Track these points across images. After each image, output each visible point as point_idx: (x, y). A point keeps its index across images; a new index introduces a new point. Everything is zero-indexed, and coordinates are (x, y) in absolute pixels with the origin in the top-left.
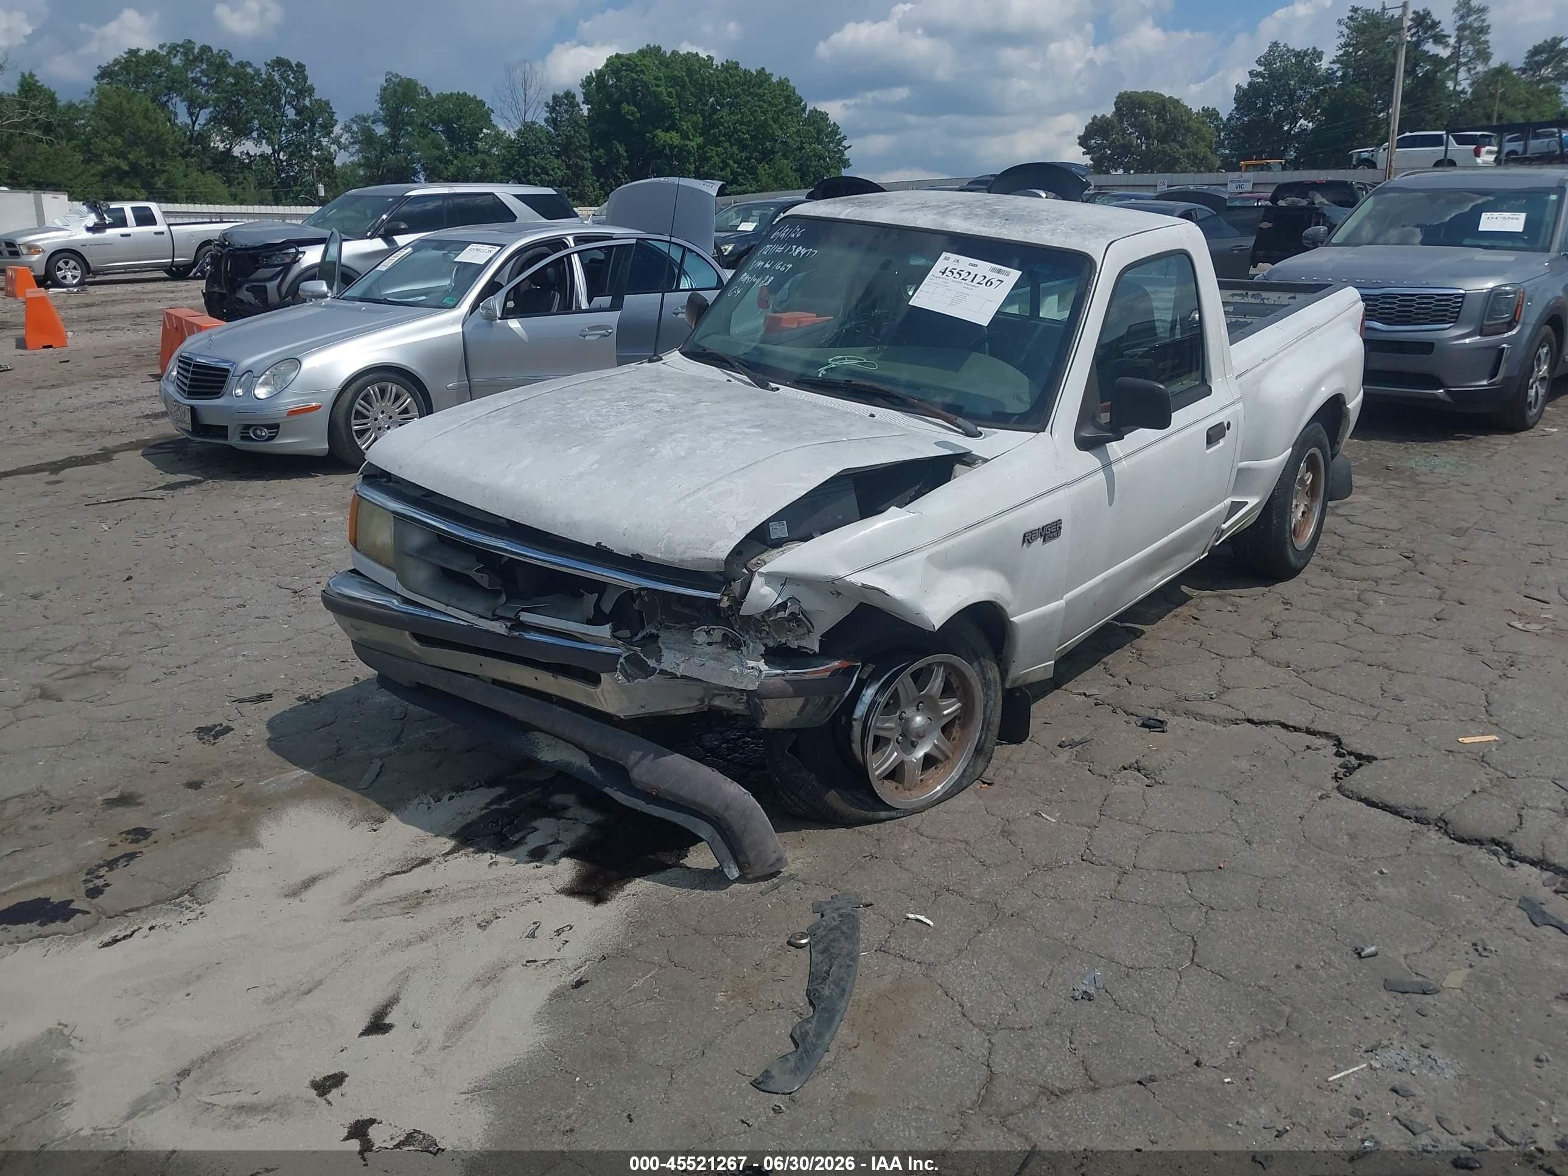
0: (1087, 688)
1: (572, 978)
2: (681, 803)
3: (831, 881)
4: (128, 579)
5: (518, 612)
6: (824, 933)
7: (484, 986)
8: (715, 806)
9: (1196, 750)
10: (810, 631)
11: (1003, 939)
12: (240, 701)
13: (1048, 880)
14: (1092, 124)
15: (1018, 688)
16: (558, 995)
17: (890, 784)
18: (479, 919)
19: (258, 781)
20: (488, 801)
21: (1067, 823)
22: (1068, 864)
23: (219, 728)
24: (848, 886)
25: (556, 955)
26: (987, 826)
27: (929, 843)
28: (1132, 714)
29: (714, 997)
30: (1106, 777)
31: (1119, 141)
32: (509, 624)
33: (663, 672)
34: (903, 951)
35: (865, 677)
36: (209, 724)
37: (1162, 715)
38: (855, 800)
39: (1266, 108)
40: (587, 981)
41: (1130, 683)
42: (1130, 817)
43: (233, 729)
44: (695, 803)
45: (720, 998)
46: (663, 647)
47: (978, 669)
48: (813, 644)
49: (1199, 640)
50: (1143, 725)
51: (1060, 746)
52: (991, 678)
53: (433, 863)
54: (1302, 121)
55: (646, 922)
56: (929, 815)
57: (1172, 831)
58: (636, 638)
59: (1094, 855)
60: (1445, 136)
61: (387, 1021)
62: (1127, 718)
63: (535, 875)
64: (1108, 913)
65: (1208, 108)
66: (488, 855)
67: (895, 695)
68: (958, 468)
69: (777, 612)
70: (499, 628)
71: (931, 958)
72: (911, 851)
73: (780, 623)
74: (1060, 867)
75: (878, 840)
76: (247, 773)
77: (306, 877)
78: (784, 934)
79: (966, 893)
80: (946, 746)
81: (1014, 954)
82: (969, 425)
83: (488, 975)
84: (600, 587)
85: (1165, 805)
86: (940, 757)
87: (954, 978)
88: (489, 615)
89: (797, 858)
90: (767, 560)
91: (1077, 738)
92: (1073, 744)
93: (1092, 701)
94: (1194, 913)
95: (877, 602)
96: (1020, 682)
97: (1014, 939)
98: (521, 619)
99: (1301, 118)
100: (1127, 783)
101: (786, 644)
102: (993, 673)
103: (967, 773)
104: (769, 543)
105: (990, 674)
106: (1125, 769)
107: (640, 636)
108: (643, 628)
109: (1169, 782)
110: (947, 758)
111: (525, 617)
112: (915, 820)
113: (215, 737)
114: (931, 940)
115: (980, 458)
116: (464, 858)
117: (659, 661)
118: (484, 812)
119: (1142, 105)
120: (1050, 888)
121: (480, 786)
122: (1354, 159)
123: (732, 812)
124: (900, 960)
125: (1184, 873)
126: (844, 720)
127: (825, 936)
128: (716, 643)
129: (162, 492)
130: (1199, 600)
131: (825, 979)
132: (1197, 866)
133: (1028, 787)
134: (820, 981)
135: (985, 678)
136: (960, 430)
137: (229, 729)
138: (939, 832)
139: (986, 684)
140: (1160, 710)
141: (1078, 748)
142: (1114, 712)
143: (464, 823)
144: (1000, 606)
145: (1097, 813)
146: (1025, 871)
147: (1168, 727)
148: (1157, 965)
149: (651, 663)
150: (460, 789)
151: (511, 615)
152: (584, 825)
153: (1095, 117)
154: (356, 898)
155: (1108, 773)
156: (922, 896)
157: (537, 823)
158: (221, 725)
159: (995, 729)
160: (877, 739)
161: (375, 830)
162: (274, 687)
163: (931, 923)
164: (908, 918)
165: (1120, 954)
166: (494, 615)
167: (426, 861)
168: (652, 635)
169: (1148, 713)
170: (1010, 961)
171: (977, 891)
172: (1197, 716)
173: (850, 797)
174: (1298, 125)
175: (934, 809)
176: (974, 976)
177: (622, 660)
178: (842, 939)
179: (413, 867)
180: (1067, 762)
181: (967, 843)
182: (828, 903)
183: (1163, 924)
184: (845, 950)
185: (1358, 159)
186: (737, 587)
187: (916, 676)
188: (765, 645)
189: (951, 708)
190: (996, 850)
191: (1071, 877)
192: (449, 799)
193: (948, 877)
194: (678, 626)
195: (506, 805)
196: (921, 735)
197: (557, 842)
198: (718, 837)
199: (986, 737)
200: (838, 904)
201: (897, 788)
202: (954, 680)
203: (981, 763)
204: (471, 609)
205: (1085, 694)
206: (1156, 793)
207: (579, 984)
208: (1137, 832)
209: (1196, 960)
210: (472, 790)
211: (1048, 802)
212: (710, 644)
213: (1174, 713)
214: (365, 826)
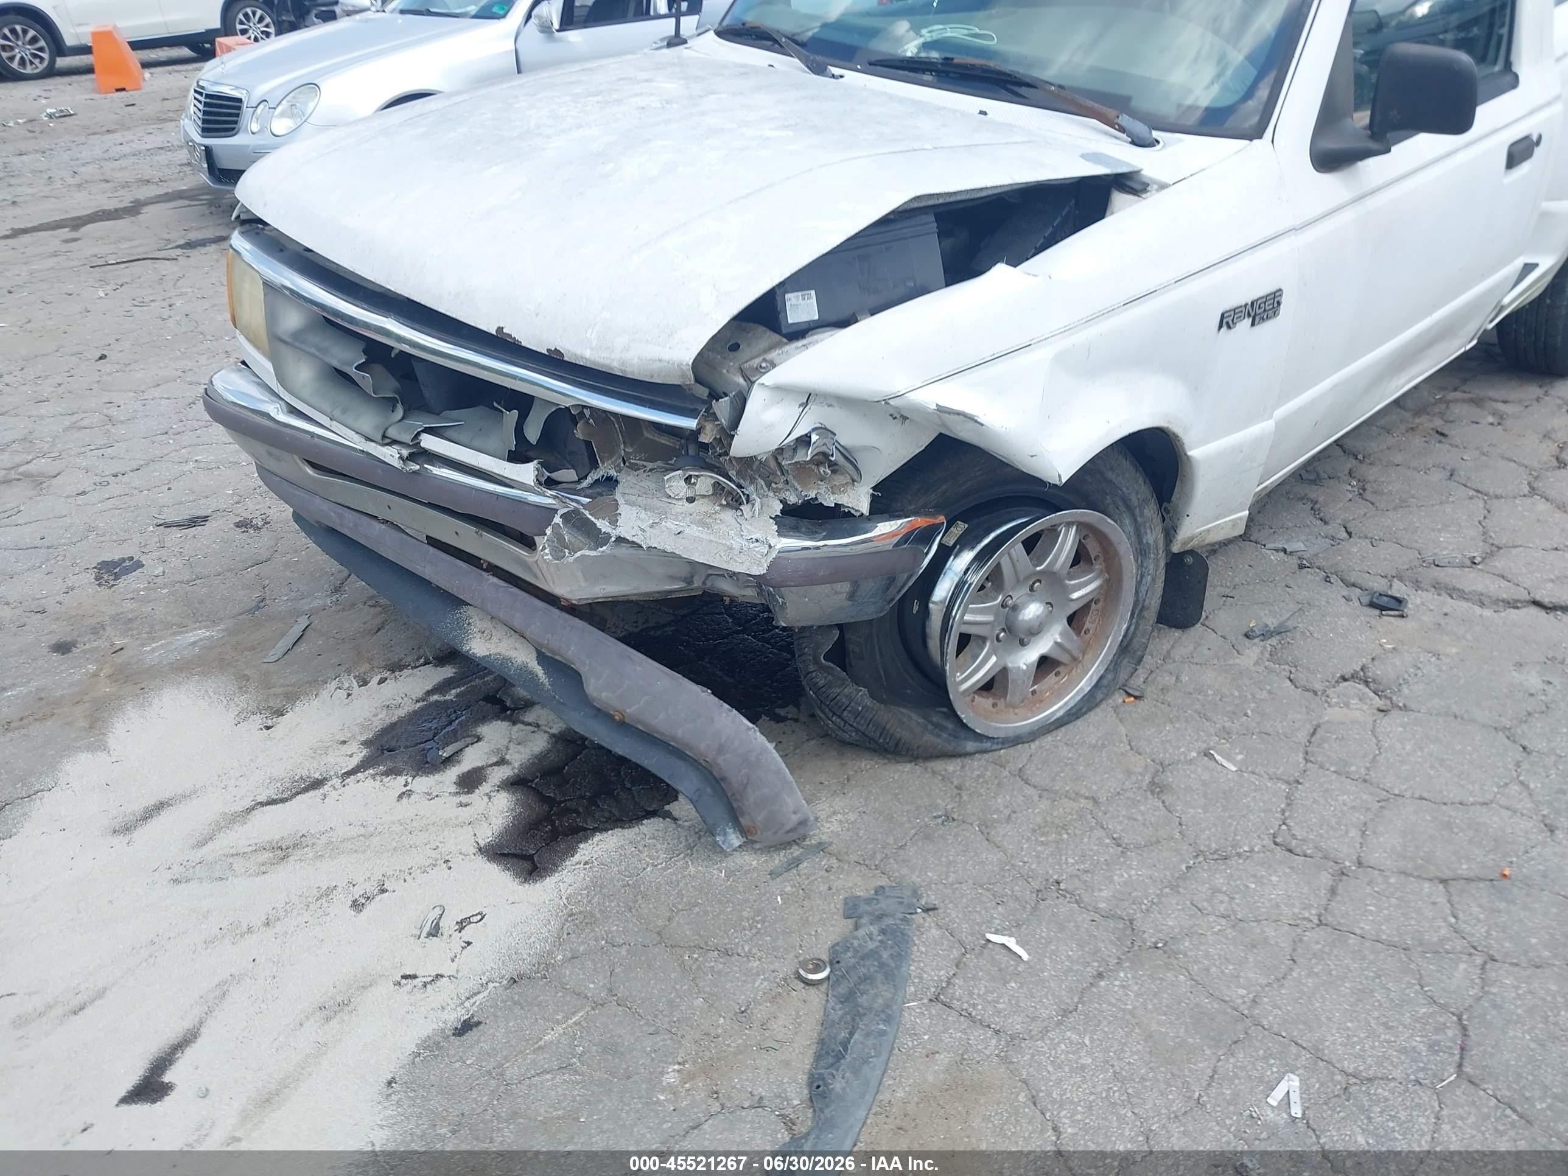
0: (1288, 541)
1: (454, 1016)
2: (655, 735)
3: (879, 857)
4: (101, 358)
5: (418, 434)
6: (853, 961)
7: (328, 1019)
8: (702, 747)
9: (1454, 650)
10: (854, 481)
11: (1138, 995)
12: (168, 525)
13: (1220, 880)
15: (1191, 552)
16: (431, 1048)
17: (984, 702)
18: (357, 892)
19: (143, 645)
20: (430, 688)
21: (1253, 773)
22: (1252, 851)
23: (127, 563)
24: (905, 871)
25: (448, 969)
26: (1129, 773)
27: (1036, 798)
28: (1354, 585)
29: (662, 1073)
30: (1315, 693)
32: (405, 453)
33: (620, 540)
34: (974, 1006)
35: (951, 543)
36: (117, 557)
37: (1398, 589)
38: (930, 727)
40: (478, 1023)
41: (1350, 534)
42: (1353, 768)
43: (143, 565)
44: (674, 739)
45: (671, 1078)
46: (621, 501)
47: (1130, 528)
48: (859, 500)
49: (1449, 468)
50: (1372, 605)
51: (1247, 636)
52: (1151, 542)
53: (326, 788)
55: (592, 915)
56: (1041, 747)
57: (1421, 798)
58: (585, 483)
59: (1294, 836)
61: (167, 1078)
62: (1345, 592)
63: (457, 818)
64: (1315, 955)
66: (401, 780)
67: (997, 571)
68: (1119, 198)
69: (795, 450)
70: (391, 455)
71: (1016, 1024)
72: (1007, 812)
73: (801, 468)
74: (1239, 855)
75: (959, 788)
76: (135, 632)
77: (152, 801)
78: (791, 956)
79: (1086, 899)
80: (1074, 643)
81: (1154, 1027)
82: (1140, 128)
83: (339, 999)
84: (522, 402)
85: (1408, 747)
86: (1064, 658)
87: (1050, 1068)
88: (378, 437)
89: (834, 813)
90: (776, 361)
91: (1272, 623)
92: (1266, 635)
93: (1294, 561)
94: (1462, 966)
95: (964, 433)
96: (1195, 543)
97: (1155, 995)
98: (422, 444)
100: (1347, 705)
101: (816, 499)
102: (1154, 536)
103: (1105, 682)
104: (784, 331)
105: (1149, 535)
106: (1345, 679)
107: (589, 480)
108: (594, 465)
109: (1413, 707)
110: (1075, 659)
111: (429, 442)
112: (1017, 756)
113: (117, 577)
114: (1021, 987)
115: (1155, 182)
116: (370, 781)
117: (614, 522)
118: (418, 705)
120: (1221, 897)
121: (426, 663)
123: (728, 756)
124: (965, 1023)
125: (1444, 881)
126: (916, 609)
127: (854, 967)
128: (704, 496)
129: (179, 251)
130: (1444, 406)
131: (839, 1057)
132: (1464, 869)
133: (1198, 706)
134: (831, 1060)
135: (1140, 542)
136: (1124, 136)
137: (139, 565)
138: (1053, 780)
139: (1142, 552)
140: (1395, 580)
141: (1274, 641)
142: (1327, 579)
143: (388, 721)
144: (1174, 434)
145: (1300, 757)
146: (1183, 860)
147: (1409, 608)
148: (1397, 1073)
149: (603, 525)
150: (396, 667)
151: (407, 438)
152: (546, 736)
154: (202, 843)
155: (1318, 686)
156: (1017, 899)
157: (484, 730)
158: (131, 558)
159: (1151, 614)
160: (964, 640)
161: (268, 728)
162: (213, 507)
163: (1025, 956)
164: (989, 941)
165: (1333, 1043)
166: (384, 436)
167: (317, 784)
168: (609, 479)
169: (1378, 585)
170: (1146, 1041)
171: (1104, 897)
172: (1454, 592)
173: (920, 720)
175: (1049, 738)
176: (1083, 1068)
177: (557, 520)
178: (880, 977)
179: (298, 793)
180: (1256, 663)
181: (1096, 801)
182: (868, 901)
183: (1409, 985)
184: (880, 1001)
186: (722, 408)
187: (1030, 544)
188: (783, 501)
189: (1084, 588)
190: (1140, 818)
191: (1254, 876)
192: (379, 683)
193: (1060, 865)
194: (650, 465)
195: (451, 695)
196: (1035, 631)
197: (502, 762)
198: (709, 790)
199: (1136, 629)
200: (884, 904)
201: (994, 705)
202: (1093, 548)
203: (1126, 664)
204: (357, 425)
205: (1285, 551)
206: (1392, 725)
207: (466, 1027)
208: (1365, 797)
209: (1468, 1069)
210: (413, 668)
211: (1226, 733)
212: (691, 500)
213: (1417, 585)
214: (257, 720)
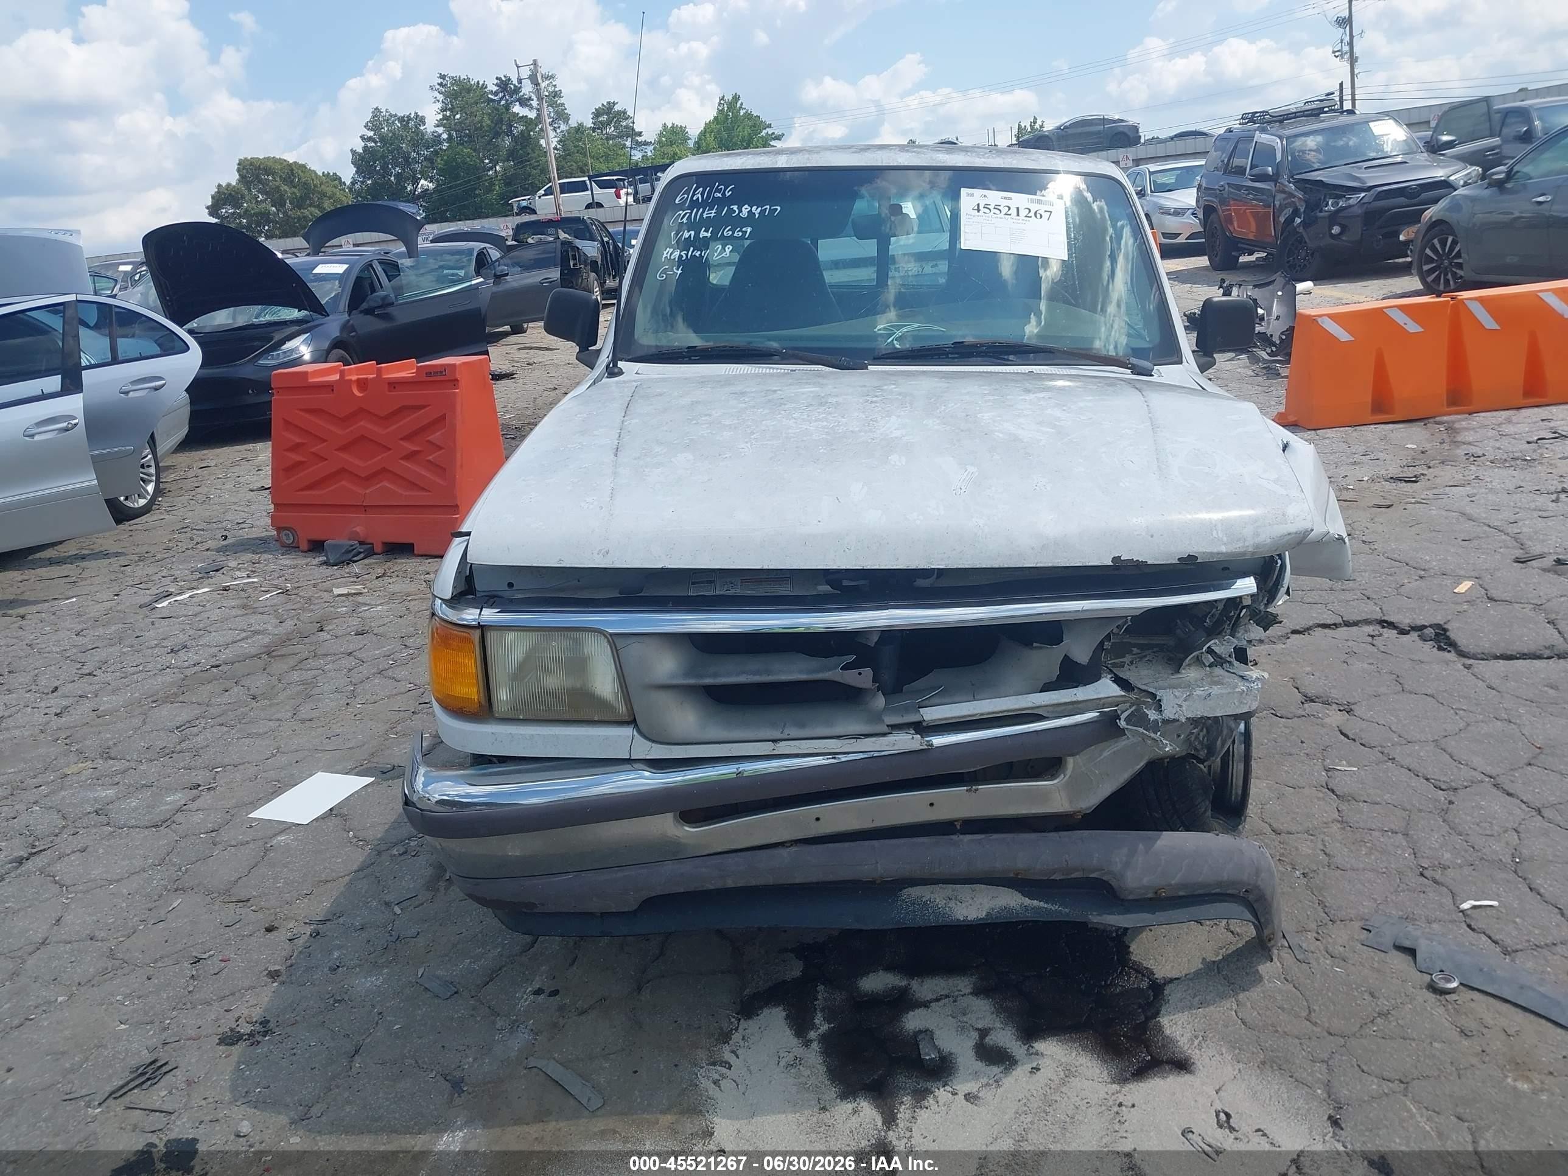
2: (1198, 892)
5: (918, 711)
6: (1449, 963)
9: (1310, 669)
12: (114, 1096)
14: (218, 192)
29: (1512, 1087)
30: (1304, 716)
31: (253, 209)
33: (1165, 722)
34: (1529, 941)
39: (386, 172)
43: (194, 1140)
45: (1519, 1085)
54: (422, 182)
59: (1446, 782)
60: (588, 182)
65: (329, 173)
70: (907, 741)
78: (1412, 989)
79: (1446, 864)
82: (1145, 363)
98: (926, 718)
99: (420, 179)
100: (1329, 715)
111: (932, 714)
114: (1522, 918)
117: (1159, 709)
119: (268, 171)
122: (515, 208)
124: (1547, 951)
127: (1458, 965)
138: (1301, 824)
145: (1366, 748)
149: (1152, 715)
151: (913, 718)
153: (219, 185)
164: (1463, 911)
171: (1450, 857)
174: (420, 186)
177: (1122, 723)
185: (519, 207)
206: (1364, 712)
211: (1314, 756)
